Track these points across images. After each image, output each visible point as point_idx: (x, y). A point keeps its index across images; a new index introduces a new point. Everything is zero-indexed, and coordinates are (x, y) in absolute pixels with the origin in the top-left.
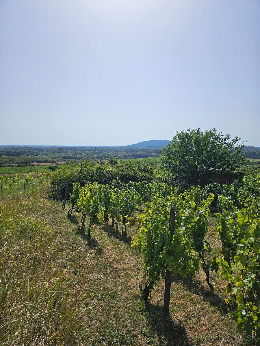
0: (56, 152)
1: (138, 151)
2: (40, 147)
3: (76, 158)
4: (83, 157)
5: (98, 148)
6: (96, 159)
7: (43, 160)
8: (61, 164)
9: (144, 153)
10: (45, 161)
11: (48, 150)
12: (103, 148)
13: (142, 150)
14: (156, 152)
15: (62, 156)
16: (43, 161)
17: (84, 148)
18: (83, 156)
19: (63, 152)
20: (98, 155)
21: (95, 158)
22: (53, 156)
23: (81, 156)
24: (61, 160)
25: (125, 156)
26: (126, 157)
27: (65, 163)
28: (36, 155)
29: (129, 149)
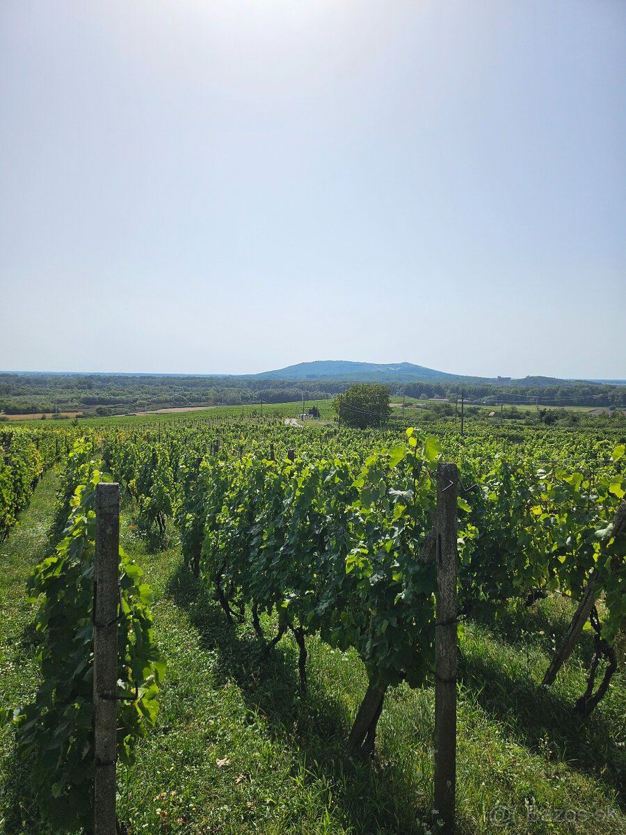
0: (72, 388)
1: (283, 385)
2: (42, 376)
3: (119, 402)
4: (135, 401)
5: (183, 379)
6: (167, 405)
7: (24, 407)
8: (67, 418)
9: (290, 391)
10: (28, 408)
11: (56, 384)
12: (196, 378)
13: (290, 385)
14: (322, 388)
15: (83, 396)
16: (23, 410)
17: (149, 377)
18: (137, 396)
19: (90, 388)
20: (176, 394)
21: (166, 401)
22: (58, 397)
23: (131, 398)
24: (76, 406)
25: (243, 398)
26: (246, 400)
27: (81, 414)
28: (15, 395)
29: (260, 382)
